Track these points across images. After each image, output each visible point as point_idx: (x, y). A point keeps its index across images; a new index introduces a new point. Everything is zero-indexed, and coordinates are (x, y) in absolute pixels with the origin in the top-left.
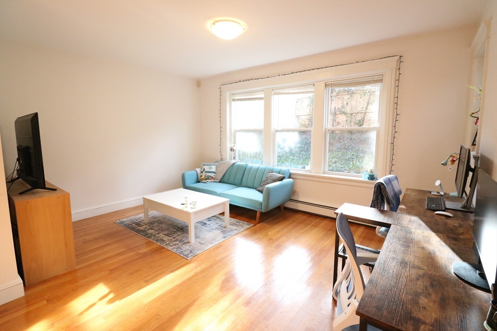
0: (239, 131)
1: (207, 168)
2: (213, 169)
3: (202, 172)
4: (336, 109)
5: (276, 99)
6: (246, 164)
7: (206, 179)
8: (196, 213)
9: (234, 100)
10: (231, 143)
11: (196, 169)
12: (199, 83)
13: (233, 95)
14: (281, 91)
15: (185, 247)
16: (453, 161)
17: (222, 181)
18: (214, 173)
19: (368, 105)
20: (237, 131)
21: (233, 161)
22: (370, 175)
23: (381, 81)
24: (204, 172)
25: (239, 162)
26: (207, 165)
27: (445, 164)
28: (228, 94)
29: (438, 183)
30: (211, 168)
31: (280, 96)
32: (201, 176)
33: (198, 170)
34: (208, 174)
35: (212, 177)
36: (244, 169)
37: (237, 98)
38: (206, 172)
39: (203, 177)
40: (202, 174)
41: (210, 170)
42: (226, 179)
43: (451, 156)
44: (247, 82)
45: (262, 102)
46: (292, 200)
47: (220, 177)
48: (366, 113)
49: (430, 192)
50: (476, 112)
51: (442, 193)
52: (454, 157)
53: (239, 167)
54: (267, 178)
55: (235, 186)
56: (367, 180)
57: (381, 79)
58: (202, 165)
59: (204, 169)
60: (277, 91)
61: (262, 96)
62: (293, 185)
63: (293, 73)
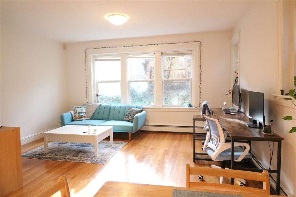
0: (100, 82)
1: (79, 110)
2: (84, 110)
3: (75, 113)
4: (152, 68)
5: (129, 61)
6: (110, 105)
7: (80, 118)
8: (99, 136)
9: (96, 60)
10: (94, 91)
11: (70, 111)
12: (64, 46)
13: (96, 57)
14: (132, 56)
15: (95, 159)
16: (230, 93)
17: (92, 118)
18: (85, 113)
19: (171, 66)
20: (98, 82)
21: (99, 104)
22: (189, 105)
23: (191, 53)
24: (77, 113)
25: (104, 104)
26: (79, 108)
27: (227, 94)
28: (91, 55)
29: (225, 103)
30: (82, 110)
31: (132, 59)
32: (75, 116)
33: (72, 112)
34: (81, 114)
35: (84, 117)
36: (109, 109)
37: (99, 59)
38: (79, 113)
39: (77, 116)
40: (75, 115)
41: (82, 111)
42: (96, 116)
43: (229, 90)
44: (108, 48)
45: (119, 62)
46: (145, 125)
47: (90, 115)
48: (170, 70)
49: (221, 108)
50: (237, 71)
51: (227, 108)
52: (230, 91)
53: (105, 107)
54: (130, 112)
55: (105, 121)
56: (188, 107)
57: (191, 52)
58: (74, 108)
59: (77, 111)
60: (130, 56)
61: (120, 58)
62: (146, 115)
63: (141, 45)
